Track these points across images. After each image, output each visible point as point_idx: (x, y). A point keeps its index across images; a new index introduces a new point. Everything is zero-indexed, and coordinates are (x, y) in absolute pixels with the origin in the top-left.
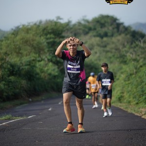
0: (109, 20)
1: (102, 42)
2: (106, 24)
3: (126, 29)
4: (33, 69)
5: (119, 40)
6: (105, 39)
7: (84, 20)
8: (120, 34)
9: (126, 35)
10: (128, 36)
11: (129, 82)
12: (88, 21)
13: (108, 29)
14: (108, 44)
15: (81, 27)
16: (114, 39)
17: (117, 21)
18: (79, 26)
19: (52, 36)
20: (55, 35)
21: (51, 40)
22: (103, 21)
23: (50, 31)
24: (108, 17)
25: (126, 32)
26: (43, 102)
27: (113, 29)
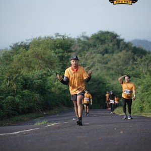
0: (109, 37)
1: (103, 59)
2: (106, 41)
3: (127, 46)
4: (44, 83)
5: (120, 57)
6: (106, 55)
7: (83, 36)
8: (121, 51)
9: (127, 51)
10: (130, 52)
11: (148, 93)
12: (87, 38)
13: (109, 45)
14: (109, 60)
15: (81, 44)
16: (115, 56)
17: (117, 38)
18: (79, 42)
19: (60, 50)
20: (63, 49)
21: (60, 54)
22: (102, 38)
23: (58, 45)
24: (107, 33)
25: (127, 49)
26: (58, 115)
27: (114, 45)
